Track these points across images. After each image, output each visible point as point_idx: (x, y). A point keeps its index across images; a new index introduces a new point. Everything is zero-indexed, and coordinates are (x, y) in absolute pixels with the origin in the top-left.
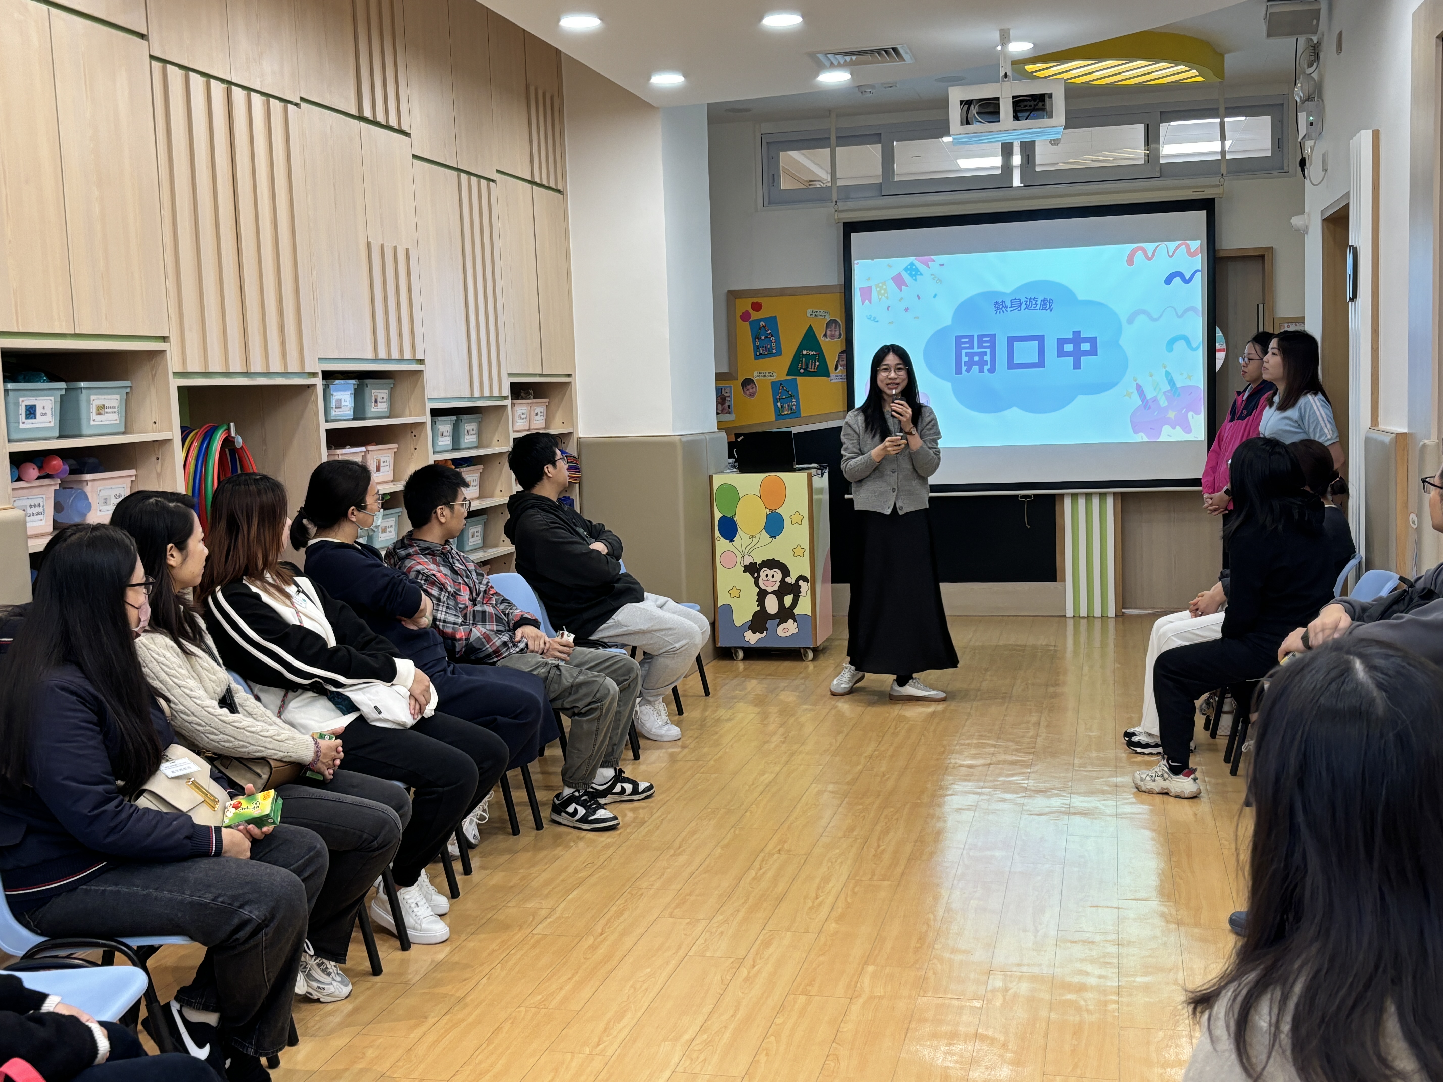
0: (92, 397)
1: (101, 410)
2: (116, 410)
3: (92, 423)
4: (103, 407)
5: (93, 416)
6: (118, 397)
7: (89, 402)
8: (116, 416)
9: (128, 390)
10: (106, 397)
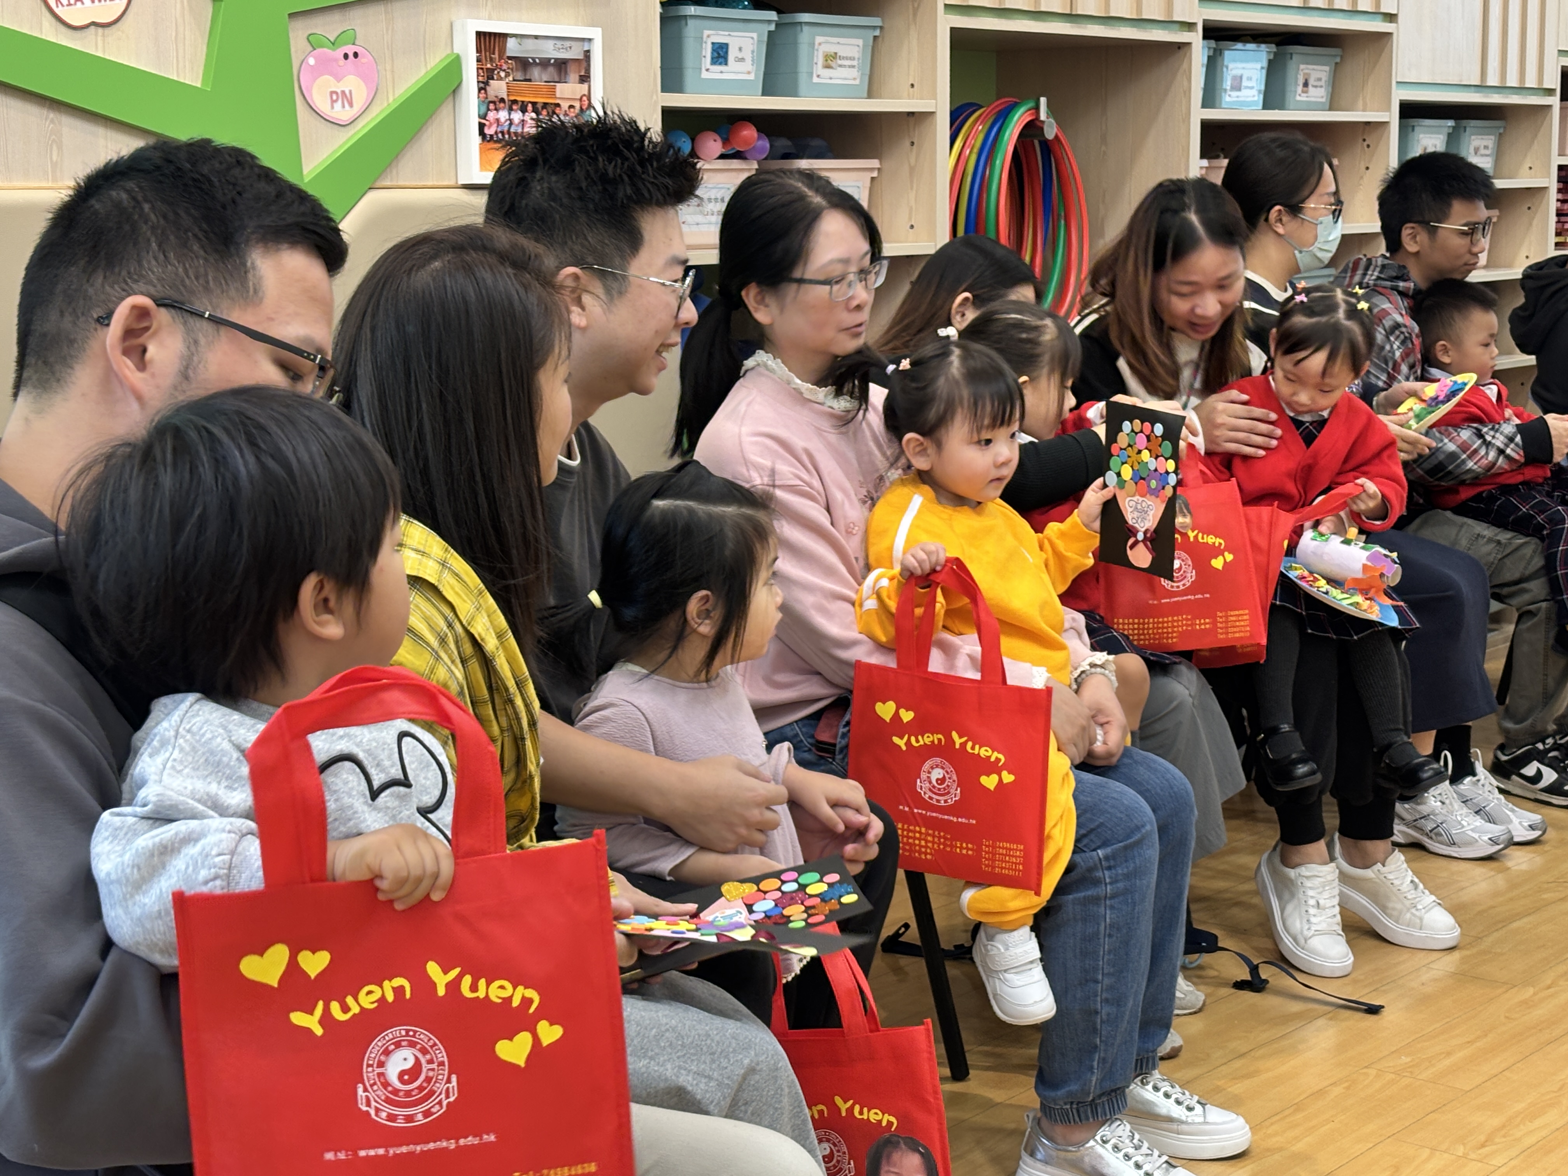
0: (819, 39)
1: (830, 60)
2: (855, 63)
3: (815, 80)
4: (835, 56)
5: (819, 69)
6: (860, 42)
7: (812, 45)
8: (854, 73)
9: (877, 33)
10: (842, 40)
